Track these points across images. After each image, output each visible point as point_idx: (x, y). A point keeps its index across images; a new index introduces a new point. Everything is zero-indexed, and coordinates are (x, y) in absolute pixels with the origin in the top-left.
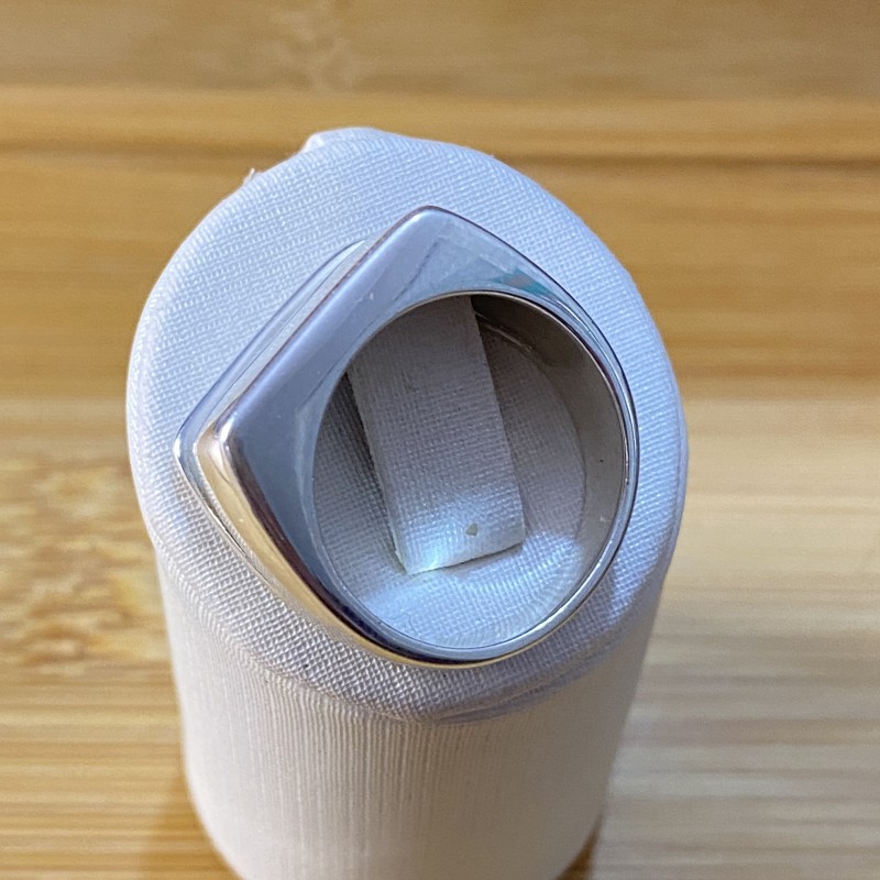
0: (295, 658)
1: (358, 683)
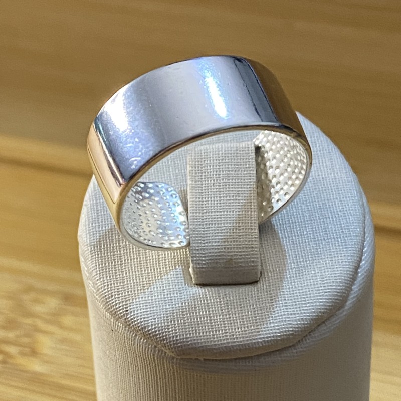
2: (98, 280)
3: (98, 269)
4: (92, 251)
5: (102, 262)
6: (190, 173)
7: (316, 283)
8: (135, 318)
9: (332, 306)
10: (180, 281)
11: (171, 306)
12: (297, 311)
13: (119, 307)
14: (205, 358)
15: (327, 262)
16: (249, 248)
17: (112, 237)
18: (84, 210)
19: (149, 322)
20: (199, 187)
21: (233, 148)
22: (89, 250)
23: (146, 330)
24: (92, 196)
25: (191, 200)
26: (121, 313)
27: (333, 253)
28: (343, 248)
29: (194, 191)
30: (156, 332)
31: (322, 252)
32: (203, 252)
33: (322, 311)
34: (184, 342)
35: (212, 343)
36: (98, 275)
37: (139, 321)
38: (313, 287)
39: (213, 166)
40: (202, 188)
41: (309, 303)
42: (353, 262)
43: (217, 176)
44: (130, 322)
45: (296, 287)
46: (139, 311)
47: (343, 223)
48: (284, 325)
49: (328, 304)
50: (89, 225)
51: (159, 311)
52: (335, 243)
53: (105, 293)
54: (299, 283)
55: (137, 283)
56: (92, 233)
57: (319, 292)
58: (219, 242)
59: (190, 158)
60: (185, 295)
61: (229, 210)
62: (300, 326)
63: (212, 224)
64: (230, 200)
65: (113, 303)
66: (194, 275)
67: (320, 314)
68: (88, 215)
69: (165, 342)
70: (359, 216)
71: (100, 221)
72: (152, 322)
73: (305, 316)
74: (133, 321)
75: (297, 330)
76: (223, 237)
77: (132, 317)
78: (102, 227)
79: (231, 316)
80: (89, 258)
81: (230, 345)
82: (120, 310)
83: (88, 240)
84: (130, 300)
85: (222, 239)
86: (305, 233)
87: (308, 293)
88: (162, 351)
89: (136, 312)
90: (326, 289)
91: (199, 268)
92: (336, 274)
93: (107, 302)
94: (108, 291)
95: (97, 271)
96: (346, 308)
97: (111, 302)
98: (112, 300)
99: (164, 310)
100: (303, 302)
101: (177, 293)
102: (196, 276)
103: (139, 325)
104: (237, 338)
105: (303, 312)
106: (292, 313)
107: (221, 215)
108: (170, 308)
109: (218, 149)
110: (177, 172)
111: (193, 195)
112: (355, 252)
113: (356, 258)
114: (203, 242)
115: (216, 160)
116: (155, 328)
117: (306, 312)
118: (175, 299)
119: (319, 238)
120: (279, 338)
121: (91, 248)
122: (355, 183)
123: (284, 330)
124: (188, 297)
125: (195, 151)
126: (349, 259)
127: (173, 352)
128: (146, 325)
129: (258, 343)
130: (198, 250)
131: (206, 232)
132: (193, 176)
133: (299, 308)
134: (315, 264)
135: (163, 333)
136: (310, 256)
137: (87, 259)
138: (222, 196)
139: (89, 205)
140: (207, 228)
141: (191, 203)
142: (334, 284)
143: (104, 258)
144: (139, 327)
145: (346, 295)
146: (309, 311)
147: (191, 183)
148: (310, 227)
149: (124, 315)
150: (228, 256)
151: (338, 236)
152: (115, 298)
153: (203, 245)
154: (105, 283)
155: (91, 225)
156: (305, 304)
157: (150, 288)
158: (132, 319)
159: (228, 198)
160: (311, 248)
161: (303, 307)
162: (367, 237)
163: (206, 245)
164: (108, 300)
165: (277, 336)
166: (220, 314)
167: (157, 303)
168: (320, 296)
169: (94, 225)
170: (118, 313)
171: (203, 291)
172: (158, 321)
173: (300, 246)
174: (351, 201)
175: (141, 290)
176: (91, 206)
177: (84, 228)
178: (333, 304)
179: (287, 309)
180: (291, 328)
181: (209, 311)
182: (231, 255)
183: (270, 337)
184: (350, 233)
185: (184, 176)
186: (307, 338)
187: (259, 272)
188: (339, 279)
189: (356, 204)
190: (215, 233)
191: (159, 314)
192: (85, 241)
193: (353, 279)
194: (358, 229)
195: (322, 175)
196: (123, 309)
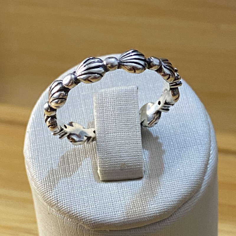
0: (55, 198)
1: (73, 209)
2: (38, 181)
3: (37, 174)
4: (33, 162)
5: (40, 169)
6: (95, 108)
7: (180, 176)
8: (63, 205)
9: (192, 191)
10: (92, 179)
11: (86, 197)
12: (169, 195)
13: (53, 199)
14: (110, 229)
15: (187, 162)
16: (136, 156)
17: (46, 152)
18: (27, 135)
19: (73, 207)
20: (102, 117)
21: (123, 90)
22: (31, 162)
23: (71, 213)
24: (32, 126)
25: (97, 125)
26: (54, 203)
27: (190, 156)
28: (197, 152)
29: (99, 119)
30: (77, 214)
31: (183, 155)
32: (106, 160)
33: (186, 194)
34: (96, 220)
35: (114, 220)
36: (38, 178)
37: (66, 207)
38: (178, 179)
39: (110, 103)
40: (104, 117)
41: (176, 190)
42: (204, 161)
43: (113, 109)
44: (60, 208)
45: (167, 180)
46: (66, 201)
47: (196, 136)
48: (161, 205)
49: (189, 190)
50: (30, 145)
51: (78, 200)
52: (192, 149)
53: (43, 189)
54: (169, 177)
55: (64, 182)
56: (32, 150)
57: (182, 182)
58: (116, 153)
59: (95, 97)
60: (95, 189)
61: (122, 131)
62: (171, 205)
63: (111, 141)
64: (122, 125)
65: (48, 196)
66: (101, 175)
67: (184, 197)
68: (29, 138)
69: (83, 220)
70: (206, 131)
71: (38, 142)
72: (74, 208)
73: (174, 199)
74: (61, 207)
75: (169, 208)
76: (118, 150)
77: (61, 205)
78: (39, 146)
79: (126, 201)
80: (31, 166)
81: (126, 220)
82: (53, 201)
83: (30, 155)
84: (59, 193)
85: (118, 151)
86: (172, 143)
87: (176, 183)
88: (82, 226)
89: (63, 202)
90: (187, 180)
91: (104, 171)
92: (193, 170)
93: (45, 196)
94: (45, 189)
95: (37, 176)
96: (201, 191)
97: (47, 196)
98: (48, 194)
99: (82, 199)
100: (173, 190)
101: (90, 188)
102: (102, 176)
103: (66, 210)
104: (130, 216)
105: (173, 196)
106: (166, 197)
107: (117, 135)
108: (85, 198)
109: (113, 91)
110: (87, 107)
111: (98, 122)
112: (205, 154)
113: (205, 159)
114: (106, 153)
115: (112, 98)
116: (77, 211)
117: (175, 196)
118: (89, 192)
119: (181, 147)
120: (158, 214)
121: (33, 160)
122: (202, 109)
123: (161, 208)
124: (97, 190)
125: (98, 93)
126: (202, 160)
127: (89, 227)
128: (70, 210)
129: (144, 218)
130: (103, 159)
131: (107, 147)
132: (97, 110)
133: (170, 193)
134: (179, 164)
135: (82, 214)
136: (176, 159)
137: (30, 167)
138: (117, 122)
139: (30, 132)
140: (108, 144)
141: (97, 127)
142: (192, 177)
143: (41, 166)
144: (66, 211)
145: (200, 183)
146: (177, 195)
147: (96, 114)
148: (175, 140)
149: (56, 204)
150: (123, 162)
151: (193, 145)
152: (50, 193)
153: (106, 155)
154: (43, 183)
155: (32, 145)
156: (174, 191)
157: (72, 185)
158: (61, 206)
159: (121, 124)
160: (176, 153)
161: (172, 193)
162: (212, 144)
163: (108, 155)
164: (45, 194)
165: (156, 213)
166: (119, 200)
167: (77, 194)
168: (183, 185)
169: (34, 145)
170: (52, 202)
171: (107, 185)
172: (78, 207)
173: (169, 152)
174: (200, 121)
175: (66, 186)
176: (31, 133)
177: (28, 147)
178: (192, 190)
179: (162, 194)
180: (165, 207)
181: (111, 199)
182: (125, 162)
183: (152, 214)
184: (201, 143)
185: (91, 110)
186: (176, 213)
187: (143, 172)
188: (196, 173)
189: (204, 123)
190: (114, 147)
191: (79, 202)
192: (29, 156)
193: (205, 172)
194: (206, 139)
195: (181, 105)
196: (55, 200)
